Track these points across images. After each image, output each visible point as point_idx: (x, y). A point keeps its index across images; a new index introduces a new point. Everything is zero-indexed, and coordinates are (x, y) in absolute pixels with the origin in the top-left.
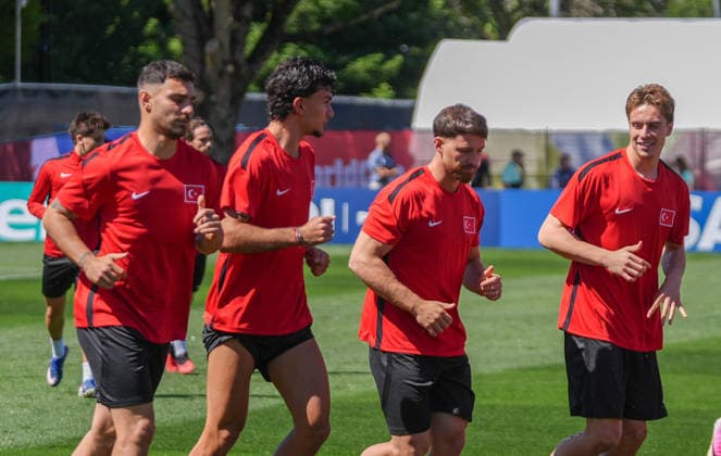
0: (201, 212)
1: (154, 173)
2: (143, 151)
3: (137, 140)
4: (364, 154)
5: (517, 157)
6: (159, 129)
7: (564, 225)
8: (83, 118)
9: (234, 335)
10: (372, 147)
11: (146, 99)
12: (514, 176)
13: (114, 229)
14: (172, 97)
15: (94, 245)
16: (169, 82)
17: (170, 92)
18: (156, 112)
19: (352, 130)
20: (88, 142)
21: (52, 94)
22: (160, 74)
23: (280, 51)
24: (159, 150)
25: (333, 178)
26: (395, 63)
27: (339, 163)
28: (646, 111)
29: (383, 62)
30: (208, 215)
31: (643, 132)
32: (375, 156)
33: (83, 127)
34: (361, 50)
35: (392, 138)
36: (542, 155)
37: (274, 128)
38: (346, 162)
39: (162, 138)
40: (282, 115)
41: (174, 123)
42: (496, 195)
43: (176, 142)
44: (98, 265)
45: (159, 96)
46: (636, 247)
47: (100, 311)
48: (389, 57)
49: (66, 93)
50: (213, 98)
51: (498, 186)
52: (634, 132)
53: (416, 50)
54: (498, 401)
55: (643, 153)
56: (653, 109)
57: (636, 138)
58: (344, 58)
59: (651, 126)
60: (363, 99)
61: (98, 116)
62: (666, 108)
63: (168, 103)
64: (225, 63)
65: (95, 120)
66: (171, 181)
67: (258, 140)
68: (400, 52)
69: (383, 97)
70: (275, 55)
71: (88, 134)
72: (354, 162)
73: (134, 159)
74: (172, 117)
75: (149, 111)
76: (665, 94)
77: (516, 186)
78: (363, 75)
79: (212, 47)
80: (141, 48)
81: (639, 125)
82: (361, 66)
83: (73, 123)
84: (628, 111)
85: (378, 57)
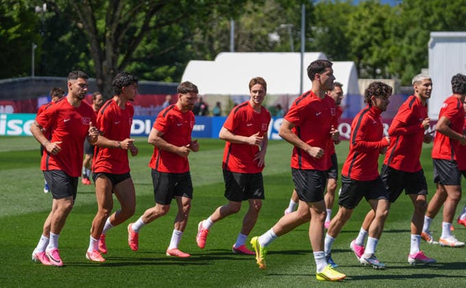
0: (91, 128)
1: (72, 113)
2: (69, 104)
3: (66, 100)
4: (161, 103)
5: (218, 104)
6: (74, 96)
7: (229, 130)
8: (55, 90)
9: (103, 173)
10: (165, 100)
11: (70, 85)
12: (217, 111)
13: (56, 133)
14: (80, 85)
15: (49, 138)
16: (79, 79)
17: (79, 83)
18: (74, 90)
19: (157, 94)
20: (56, 98)
21: (46, 81)
22: (75, 76)
23: (130, 64)
24: (74, 104)
25: (150, 112)
26: (173, 69)
27: (152, 106)
28: (257, 87)
29: (168, 69)
30: (94, 129)
31: (257, 94)
32: (166, 104)
33: (55, 93)
34: (160, 64)
35: (172, 97)
36: (228, 103)
37: (115, 98)
38: (155, 106)
39: (75, 99)
40: (118, 94)
41: (80, 94)
42: (210, 119)
43: (80, 101)
44: (51, 146)
45: (75, 84)
46: (257, 134)
47: (51, 164)
48: (171, 67)
49: (50, 81)
50: (106, 82)
51: (211, 115)
52: (254, 94)
53: (181, 65)
54: (211, 195)
55: (257, 102)
56: (260, 86)
57: (254, 97)
58: (153, 68)
59: (260, 92)
60: (162, 83)
61: (60, 89)
62: (264, 85)
63: (78, 87)
64: (110, 69)
65: (59, 91)
66: (78, 116)
67: (109, 103)
68: (174, 65)
69: (168, 82)
70: (128, 66)
71: (56, 95)
72: (158, 106)
73: (65, 107)
74: (80, 92)
75: (71, 89)
76: (263, 80)
77: (218, 115)
78: (162, 74)
79: (105, 63)
80: (79, 64)
81: (255, 92)
82: (160, 70)
83: (51, 92)
84: (250, 87)
85: (166, 67)
